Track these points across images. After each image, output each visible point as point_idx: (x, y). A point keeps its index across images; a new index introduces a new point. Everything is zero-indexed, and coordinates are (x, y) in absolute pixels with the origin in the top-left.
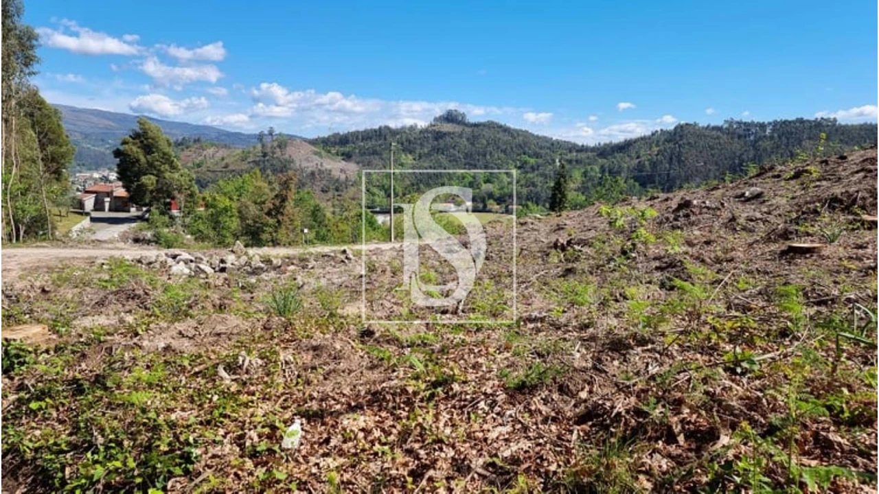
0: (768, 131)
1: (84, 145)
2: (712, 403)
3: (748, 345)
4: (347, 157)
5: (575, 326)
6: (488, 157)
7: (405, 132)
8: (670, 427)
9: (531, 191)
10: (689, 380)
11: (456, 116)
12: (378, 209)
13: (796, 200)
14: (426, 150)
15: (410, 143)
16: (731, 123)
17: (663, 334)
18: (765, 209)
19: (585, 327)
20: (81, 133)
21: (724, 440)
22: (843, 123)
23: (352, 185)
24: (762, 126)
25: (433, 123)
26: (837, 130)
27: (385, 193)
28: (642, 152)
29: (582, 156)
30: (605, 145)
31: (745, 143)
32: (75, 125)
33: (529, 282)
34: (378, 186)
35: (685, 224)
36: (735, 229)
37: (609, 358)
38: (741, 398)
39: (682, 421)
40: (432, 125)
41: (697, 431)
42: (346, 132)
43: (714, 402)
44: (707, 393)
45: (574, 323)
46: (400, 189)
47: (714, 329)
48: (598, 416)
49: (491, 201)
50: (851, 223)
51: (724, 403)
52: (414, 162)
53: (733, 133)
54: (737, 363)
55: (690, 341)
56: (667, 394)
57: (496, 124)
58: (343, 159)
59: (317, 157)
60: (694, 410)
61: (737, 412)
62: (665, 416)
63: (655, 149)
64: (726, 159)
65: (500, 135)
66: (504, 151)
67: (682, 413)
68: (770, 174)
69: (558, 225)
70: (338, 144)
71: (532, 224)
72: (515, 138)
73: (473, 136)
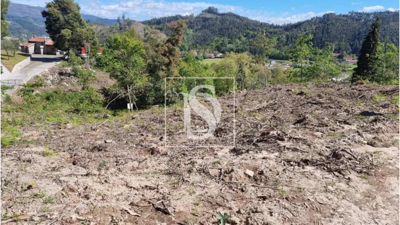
0: (371, 17)
1: (35, 24)
4: (161, 30)
6: (230, 30)
7: (188, 18)
11: (213, 10)
14: (199, 27)
15: (191, 24)
16: (352, 13)
20: (33, 18)
24: (368, 15)
28: (307, 28)
29: (277, 30)
30: (288, 24)
31: (360, 23)
32: (30, 14)
40: (201, 14)
42: (159, 18)
46: (187, 47)
52: (194, 33)
53: (353, 19)
57: (233, 14)
58: (159, 31)
63: (314, 27)
64: (350, 32)
65: (235, 19)
66: (238, 28)
70: (156, 24)
72: (243, 21)
73: (223, 20)
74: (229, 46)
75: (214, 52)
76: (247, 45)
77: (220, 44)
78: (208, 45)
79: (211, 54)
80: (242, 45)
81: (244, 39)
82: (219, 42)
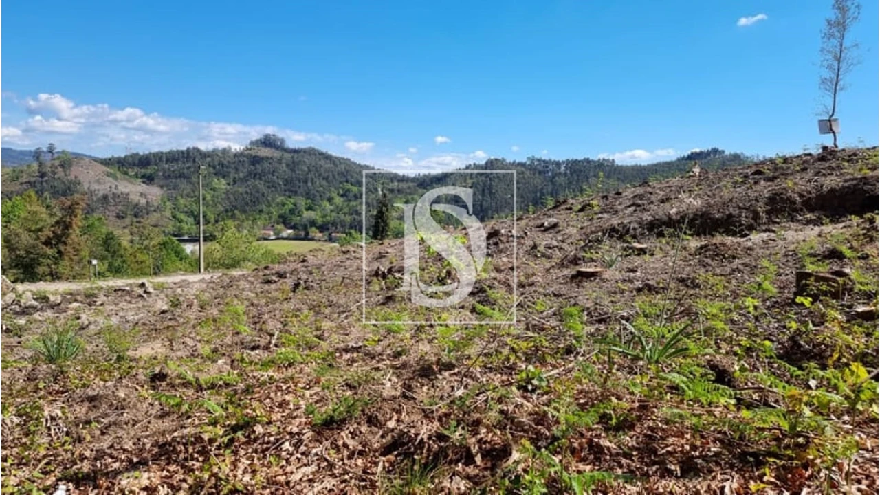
0: (563, 168)
2: (505, 421)
3: (541, 363)
4: (149, 179)
5: (389, 355)
6: (310, 184)
7: (217, 155)
8: (468, 449)
9: (355, 219)
10: (486, 401)
11: (274, 140)
12: (186, 237)
13: (584, 231)
14: (241, 175)
15: (223, 167)
16: (532, 160)
17: (469, 357)
18: (560, 238)
19: (398, 355)
21: (516, 456)
22: (620, 164)
23: (155, 211)
24: (558, 164)
25: (249, 147)
26: (615, 169)
27: (195, 219)
29: (403, 185)
30: (425, 175)
31: (545, 179)
33: (349, 311)
34: (186, 212)
35: (495, 252)
36: (536, 256)
37: (419, 385)
38: (530, 414)
39: (480, 441)
40: (247, 149)
41: (493, 449)
42: (147, 152)
43: (508, 419)
44: (502, 412)
45: (389, 352)
46: (213, 216)
47: (512, 349)
48: (403, 444)
49: (314, 229)
50: (625, 250)
51: (516, 420)
52: (228, 187)
53: (535, 169)
54: (529, 381)
55: (491, 363)
56: (466, 416)
57: (318, 151)
58: (144, 182)
59: (111, 179)
60: (490, 429)
61: (526, 427)
62: (465, 439)
64: (529, 192)
65: (322, 162)
66: (326, 179)
67: (479, 434)
68: (563, 207)
69: (380, 253)
70: (138, 166)
71: (355, 252)
72: (337, 166)
73: (293, 162)
74: (308, 215)
75: (276, 226)
76: (345, 214)
77: (287, 211)
78: (261, 211)
79: (267, 232)
80: (334, 214)
81: (339, 200)
82: (286, 206)
